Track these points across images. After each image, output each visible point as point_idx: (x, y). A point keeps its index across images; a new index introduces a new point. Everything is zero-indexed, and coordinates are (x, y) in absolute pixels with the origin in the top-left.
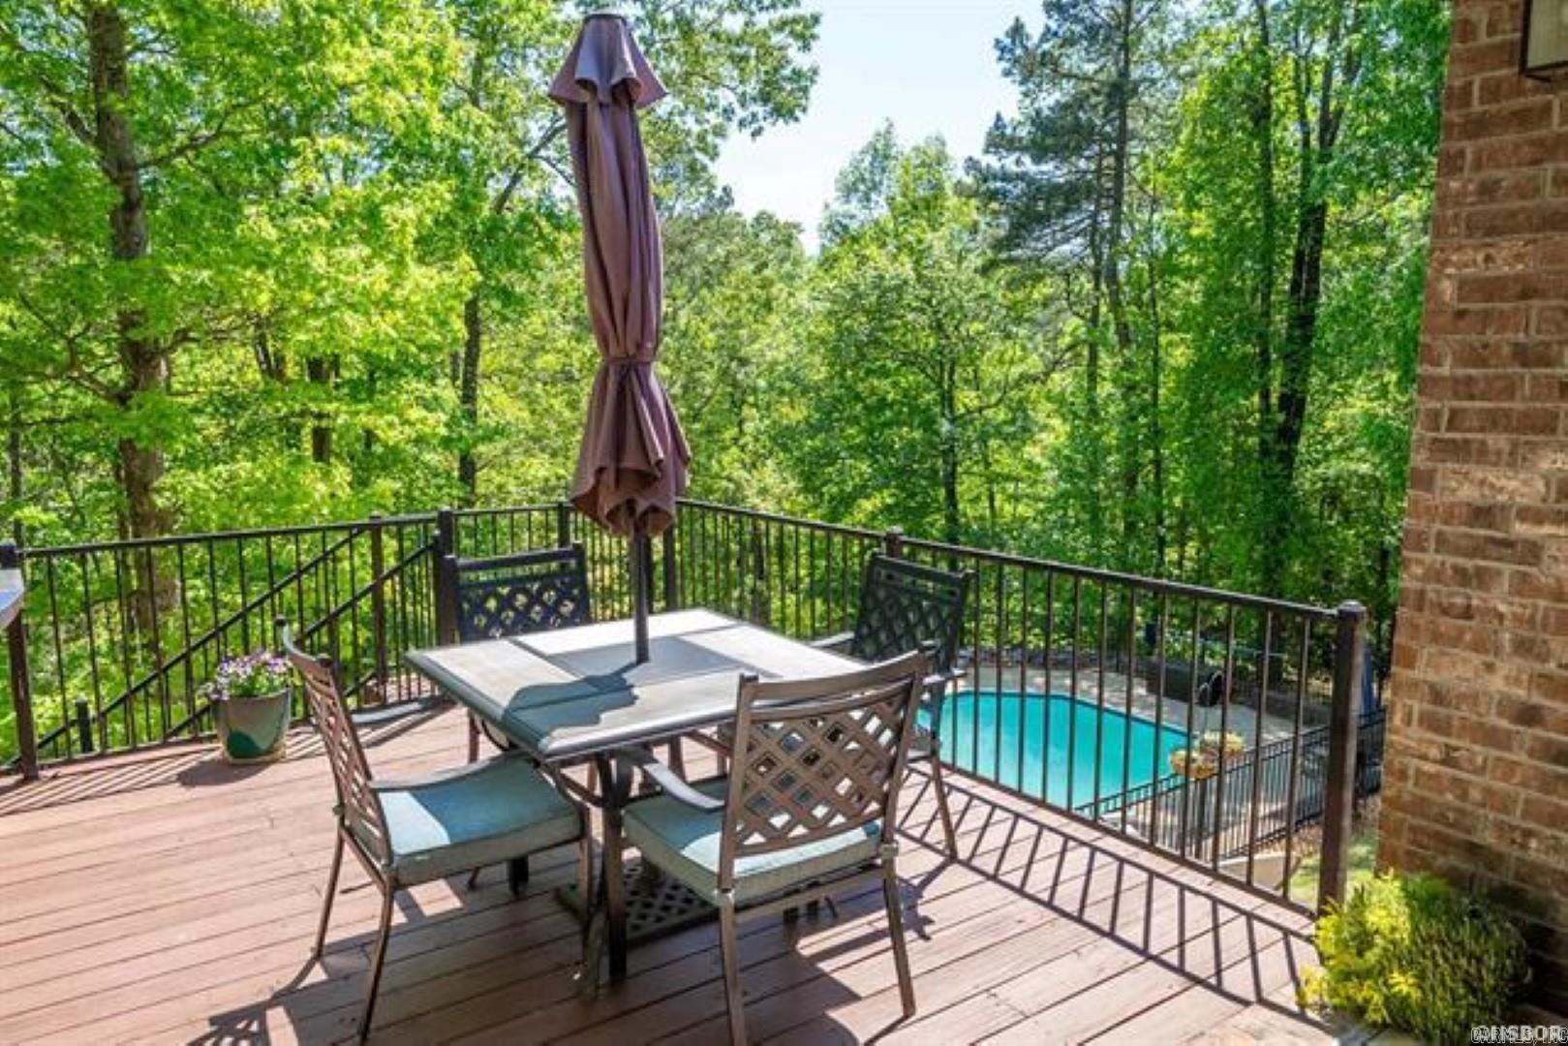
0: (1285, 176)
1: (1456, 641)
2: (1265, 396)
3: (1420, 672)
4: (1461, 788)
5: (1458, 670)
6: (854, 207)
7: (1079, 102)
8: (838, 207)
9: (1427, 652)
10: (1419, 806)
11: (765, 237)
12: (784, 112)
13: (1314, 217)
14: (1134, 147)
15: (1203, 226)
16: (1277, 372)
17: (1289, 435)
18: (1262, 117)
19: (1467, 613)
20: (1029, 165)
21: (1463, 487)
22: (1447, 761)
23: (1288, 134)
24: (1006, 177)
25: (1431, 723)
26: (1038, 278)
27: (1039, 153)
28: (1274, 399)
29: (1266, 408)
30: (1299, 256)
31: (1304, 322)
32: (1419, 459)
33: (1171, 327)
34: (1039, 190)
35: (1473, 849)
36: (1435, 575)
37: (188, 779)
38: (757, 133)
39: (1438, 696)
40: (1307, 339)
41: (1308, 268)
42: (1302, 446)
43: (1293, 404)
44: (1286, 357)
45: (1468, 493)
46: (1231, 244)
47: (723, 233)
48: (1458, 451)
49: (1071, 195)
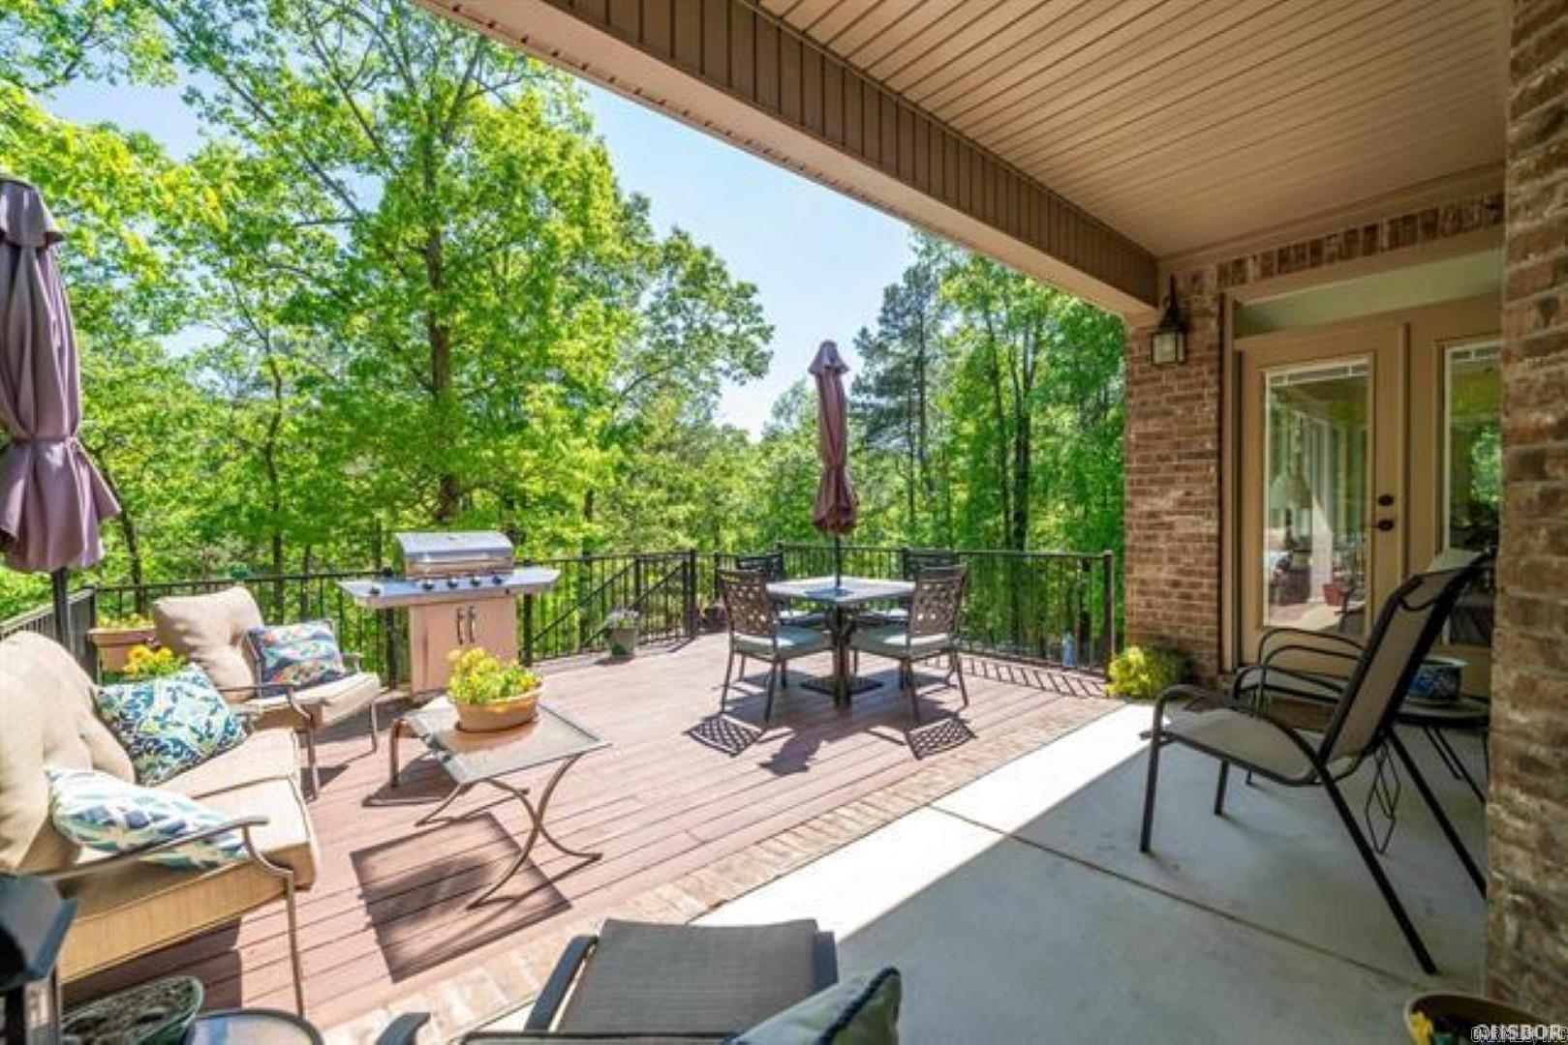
0: (1008, 402)
1: (1147, 560)
2: (1007, 513)
3: (1136, 574)
4: (1154, 615)
5: (1148, 572)
6: (782, 422)
7: (900, 368)
8: (772, 421)
9: (1137, 566)
10: (1139, 625)
11: (729, 438)
12: (758, 373)
13: (1023, 424)
14: (928, 390)
15: (968, 428)
16: (1012, 500)
17: (1020, 534)
18: (994, 375)
19: (1150, 550)
20: (873, 399)
21: (1143, 506)
22: (1149, 605)
23: (1007, 382)
24: (863, 405)
25: (1142, 593)
26: (881, 458)
27: (880, 393)
28: (1011, 516)
29: (1007, 522)
30: (1018, 443)
31: (1023, 475)
32: (1128, 497)
33: (955, 480)
34: (881, 412)
35: (1161, 638)
36: (1137, 538)
37: (602, 662)
38: (743, 383)
39: (1143, 582)
40: (1025, 485)
41: (1023, 449)
42: (1027, 540)
43: (1021, 518)
44: (1016, 493)
45: (1146, 508)
46: (982, 439)
47: (708, 434)
48: (1143, 493)
49: (897, 415)
